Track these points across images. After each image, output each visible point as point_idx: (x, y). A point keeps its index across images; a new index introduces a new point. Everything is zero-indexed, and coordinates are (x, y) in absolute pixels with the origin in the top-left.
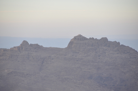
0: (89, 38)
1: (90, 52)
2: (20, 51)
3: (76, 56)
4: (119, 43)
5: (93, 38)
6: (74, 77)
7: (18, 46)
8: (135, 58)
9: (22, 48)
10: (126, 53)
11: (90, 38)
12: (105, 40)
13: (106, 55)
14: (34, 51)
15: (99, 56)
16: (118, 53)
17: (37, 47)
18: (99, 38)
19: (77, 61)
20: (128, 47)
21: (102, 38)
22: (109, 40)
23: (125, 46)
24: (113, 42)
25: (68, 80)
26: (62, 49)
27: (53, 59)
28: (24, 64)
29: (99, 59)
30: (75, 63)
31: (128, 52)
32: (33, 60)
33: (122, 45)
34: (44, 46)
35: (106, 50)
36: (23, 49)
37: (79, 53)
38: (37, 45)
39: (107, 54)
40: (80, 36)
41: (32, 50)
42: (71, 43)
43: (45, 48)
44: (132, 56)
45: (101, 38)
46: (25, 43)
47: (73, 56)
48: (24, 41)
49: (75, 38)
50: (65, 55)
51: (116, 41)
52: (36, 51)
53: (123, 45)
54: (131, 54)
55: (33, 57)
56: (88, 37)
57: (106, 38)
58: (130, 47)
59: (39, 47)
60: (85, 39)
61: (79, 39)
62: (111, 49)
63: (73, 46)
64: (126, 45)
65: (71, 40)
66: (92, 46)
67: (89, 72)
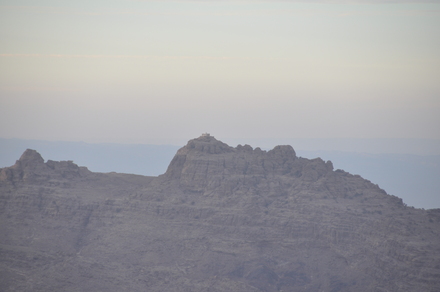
0: (235, 146)
1: (238, 192)
2: (13, 183)
3: (193, 203)
4: (330, 163)
5: (248, 148)
6: (187, 270)
7: (9, 165)
8: (380, 213)
9: (22, 175)
10: (351, 198)
11: (239, 146)
12: (285, 153)
13: (287, 202)
14: (59, 184)
15: (267, 205)
16: (325, 198)
17: (70, 172)
18: (267, 147)
19: (197, 218)
20: (359, 176)
21: (278, 148)
22: (298, 155)
23: (347, 174)
24: (312, 161)
25: (167, 280)
26: (151, 179)
27: (118, 211)
28: (27, 225)
29: (267, 213)
30: (191, 225)
31: (357, 195)
32: (55, 213)
33: (339, 171)
34: (93, 168)
35: (289, 185)
36: (25, 177)
37: (201, 192)
38: (70, 164)
39: (291, 198)
40: (208, 138)
41: (52, 180)
42: (179, 161)
43: (94, 173)
44: (369, 206)
45: (272, 148)
46: (31, 157)
47: (183, 202)
48: (28, 150)
49: (192, 145)
50: (159, 200)
51: (319, 159)
52: (65, 184)
53: (342, 171)
54: (366, 199)
55: (54, 203)
56: (233, 144)
57: (289, 147)
58: (365, 177)
59: (76, 170)
60: (222, 148)
61: (205, 148)
62: (303, 185)
63: (183, 171)
64: (353, 172)
65: (179, 150)
66: (245, 173)
67: (234, 254)
